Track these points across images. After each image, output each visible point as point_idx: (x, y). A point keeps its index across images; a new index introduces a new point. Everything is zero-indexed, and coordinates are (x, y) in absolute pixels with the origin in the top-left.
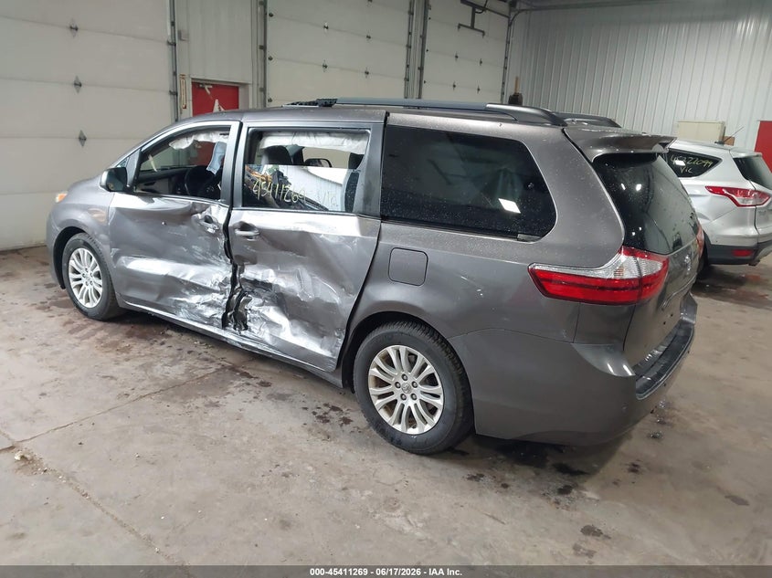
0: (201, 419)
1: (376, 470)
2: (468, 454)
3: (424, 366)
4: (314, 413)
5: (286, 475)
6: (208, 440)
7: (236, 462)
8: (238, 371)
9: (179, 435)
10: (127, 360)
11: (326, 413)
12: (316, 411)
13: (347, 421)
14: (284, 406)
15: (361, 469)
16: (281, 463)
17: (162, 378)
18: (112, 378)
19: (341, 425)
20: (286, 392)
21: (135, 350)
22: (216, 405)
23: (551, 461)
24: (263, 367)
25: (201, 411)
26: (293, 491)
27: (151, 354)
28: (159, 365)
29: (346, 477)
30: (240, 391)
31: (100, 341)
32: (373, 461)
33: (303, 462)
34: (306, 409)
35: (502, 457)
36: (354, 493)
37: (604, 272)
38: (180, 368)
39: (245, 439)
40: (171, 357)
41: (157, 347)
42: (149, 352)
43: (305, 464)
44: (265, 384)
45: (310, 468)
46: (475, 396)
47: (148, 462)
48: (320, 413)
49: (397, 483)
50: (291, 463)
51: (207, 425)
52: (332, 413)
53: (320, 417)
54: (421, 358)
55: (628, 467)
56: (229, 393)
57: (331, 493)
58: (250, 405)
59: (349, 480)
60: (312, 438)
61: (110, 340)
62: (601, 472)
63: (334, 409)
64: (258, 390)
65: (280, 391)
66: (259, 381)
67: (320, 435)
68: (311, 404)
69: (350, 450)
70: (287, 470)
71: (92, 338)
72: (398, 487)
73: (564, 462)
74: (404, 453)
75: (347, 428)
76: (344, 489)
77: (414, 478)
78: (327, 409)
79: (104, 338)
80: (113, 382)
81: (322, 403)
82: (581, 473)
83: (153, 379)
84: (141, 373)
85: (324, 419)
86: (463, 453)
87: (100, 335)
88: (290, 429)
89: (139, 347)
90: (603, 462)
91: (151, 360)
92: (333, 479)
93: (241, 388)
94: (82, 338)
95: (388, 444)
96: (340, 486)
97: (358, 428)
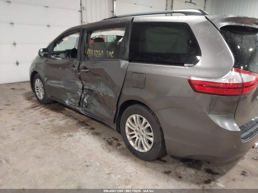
0: (64, 141)
1: (125, 166)
2: (166, 162)
3: (146, 123)
4: (107, 141)
5: (87, 166)
6: (63, 149)
7: (70, 159)
8: (84, 123)
9: (53, 147)
10: (47, 118)
11: (112, 141)
12: (109, 140)
13: (119, 145)
14: (97, 137)
15: (119, 166)
16: (87, 161)
17: (56, 125)
18: (39, 124)
19: (116, 146)
20: (100, 132)
21: (51, 115)
22: (71, 136)
23: (204, 167)
24: (94, 122)
25: (65, 138)
26: (88, 173)
27: (56, 116)
28: (57, 120)
29: (111, 169)
30: (82, 131)
31: (41, 111)
32: (125, 162)
33: (96, 161)
34: (104, 139)
35: (181, 164)
36: (113, 176)
37: (224, 80)
38: (64, 122)
39: (77, 150)
40: (62, 117)
41: (59, 114)
42: (56, 115)
43: (97, 162)
44: (92, 129)
45: (98, 164)
46: (166, 137)
47: (37, 157)
48: (109, 141)
49: (132, 173)
50: (91, 161)
51: (65, 143)
52: (115, 141)
53: (109, 143)
54: (145, 120)
55: (241, 172)
56: (78, 131)
57: (103, 175)
58: (84, 136)
59: (112, 170)
60: (103, 151)
61: (44, 111)
62: (227, 174)
63: (116, 139)
64: (89, 130)
65: (97, 132)
66: (91, 127)
67: (107, 150)
68: (107, 137)
69: (117, 157)
70: (89, 164)
71: (39, 110)
72: (132, 174)
73: (210, 168)
74: (139, 160)
75: (119, 147)
76: (110, 174)
77: (141, 171)
78: (113, 139)
79: (43, 110)
80: (38, 126)
81: (112, 137)
82: (217, 174)
83: (53, 125)
84: (49, 123)
85: (110, 143)
86: (165, 161)
87: (42, 109)
88: (96, 147)
89: (53, 114)
90: (228, 169)
91: (55, 118)
92: (106, 169)
93: (84, 130)
94: (36, 110)
95: (133, 155)
96: (108, 172)
97: (123, 148)
